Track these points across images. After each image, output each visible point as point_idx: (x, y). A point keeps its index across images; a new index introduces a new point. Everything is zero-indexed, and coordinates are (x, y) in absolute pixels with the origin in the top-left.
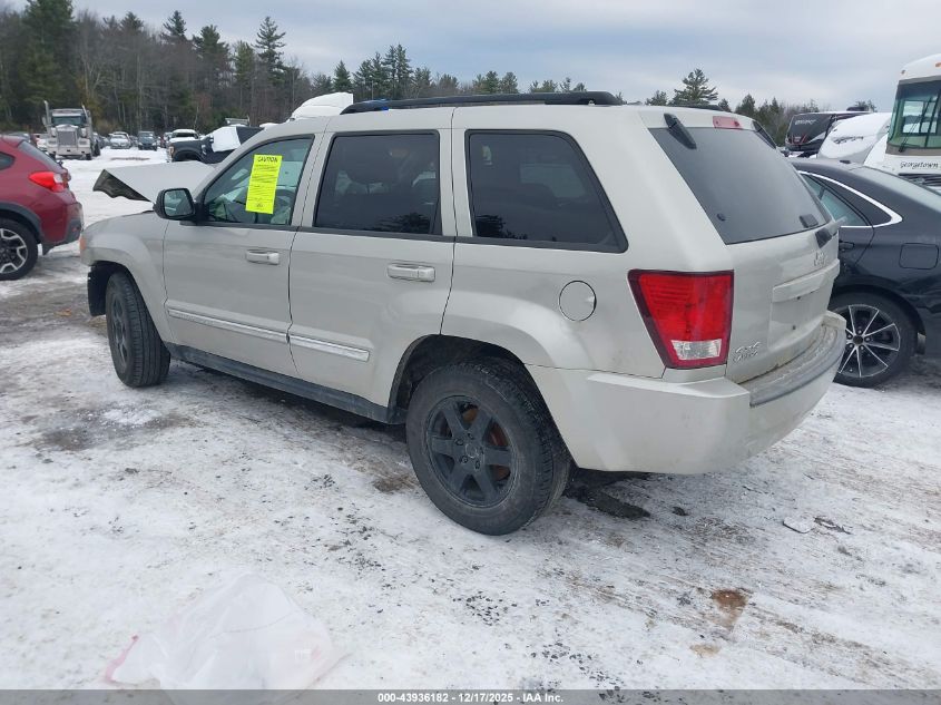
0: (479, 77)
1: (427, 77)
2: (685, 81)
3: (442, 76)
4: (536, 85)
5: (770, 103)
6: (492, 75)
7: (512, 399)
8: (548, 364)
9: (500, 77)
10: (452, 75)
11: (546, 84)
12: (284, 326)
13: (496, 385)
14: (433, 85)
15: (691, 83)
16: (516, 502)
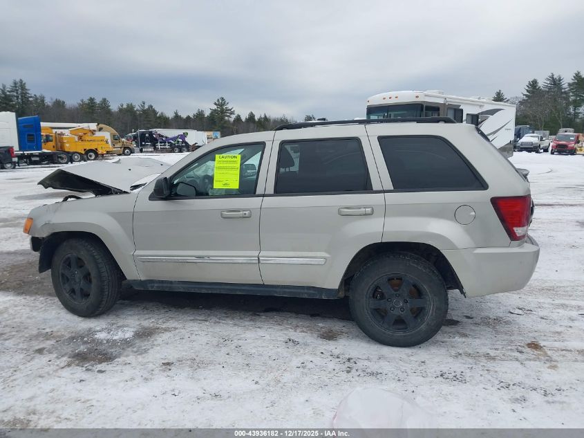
0: (82, 101)
1: (43, 101)
2: (215, 104)
3: (54, 100)
4: (122, 106)
5: (263, 116)
6: (92, 100)
7: (427, 270)
8: (453, 247)
9: (98, 101)
10: (62, 99)
11: (128, 105)
12: (256, 253)
13: (417, 264)
14: (48, 106)
15: (218, 105)
16: (433, 324)
